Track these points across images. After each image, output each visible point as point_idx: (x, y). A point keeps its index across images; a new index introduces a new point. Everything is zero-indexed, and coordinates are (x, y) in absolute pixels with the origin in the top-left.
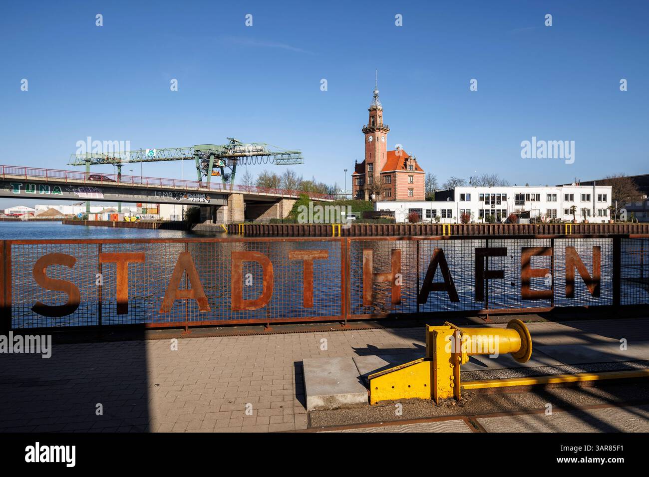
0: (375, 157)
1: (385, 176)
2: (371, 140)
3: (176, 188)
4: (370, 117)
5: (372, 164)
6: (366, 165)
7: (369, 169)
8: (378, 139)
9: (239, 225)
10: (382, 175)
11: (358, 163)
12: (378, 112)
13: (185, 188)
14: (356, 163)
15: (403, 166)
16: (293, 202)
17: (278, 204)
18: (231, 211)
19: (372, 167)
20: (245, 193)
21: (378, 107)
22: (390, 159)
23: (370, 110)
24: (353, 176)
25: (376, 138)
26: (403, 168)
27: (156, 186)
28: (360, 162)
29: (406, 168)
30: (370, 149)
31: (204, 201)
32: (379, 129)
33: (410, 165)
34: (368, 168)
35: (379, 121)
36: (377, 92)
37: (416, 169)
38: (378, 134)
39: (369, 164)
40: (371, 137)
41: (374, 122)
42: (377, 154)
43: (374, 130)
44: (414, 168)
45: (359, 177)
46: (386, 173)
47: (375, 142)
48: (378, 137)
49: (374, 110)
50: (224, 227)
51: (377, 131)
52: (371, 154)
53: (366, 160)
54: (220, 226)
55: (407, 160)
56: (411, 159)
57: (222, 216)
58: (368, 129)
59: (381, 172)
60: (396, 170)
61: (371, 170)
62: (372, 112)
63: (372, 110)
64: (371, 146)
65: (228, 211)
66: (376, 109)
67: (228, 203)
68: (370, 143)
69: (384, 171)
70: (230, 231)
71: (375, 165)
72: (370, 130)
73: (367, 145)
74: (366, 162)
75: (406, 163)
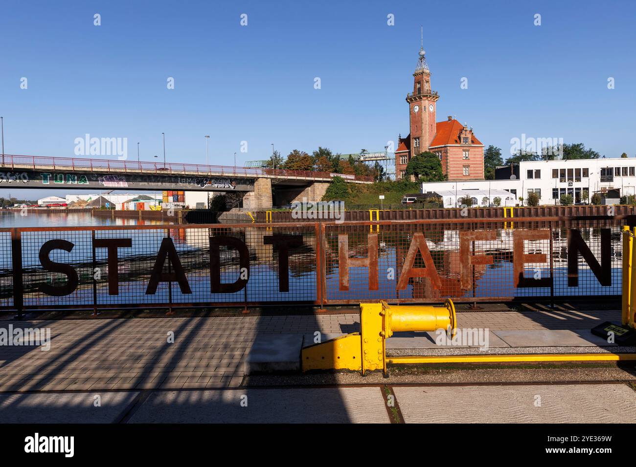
0: (422, 130)
2: (416, 111)
3: (200, 174)
4: (415, 83)
7: (415, 144)
8: (425, 109)
9: (267, 212)
11: (402, 138)
12: (425, 77)
13: (209, 174)
15: (457, 139)
16: (326, 185)
17: (309, 188)
18: (258, 197)
19: (419, 142)
20: (273, 177)
21: (425, 70)
22: (441, 132)
23: (415, 75)
24: (396, 153)
25: (423, 107)
26: (456, 141)
27: (180, 173)
28: (404, 136)
29: (460, 142)
30: (416, 121)
31: (229, 187)
32: (426, 96)
33: (465, 138)
35: (426, 87)
36: (423, 52)
37: (473, 142)
38: (425, 102)
39: (415, 139)
40: (417, 107)
41: (419, 89)
42: (423, 126)
43: (420, 98)
44: (470, 141)
45: (403, 154)
46: (436, 148)
47: (422, 112)
48: (425, 107)
49: (420, 74)
50: (251, 215)
51: (424, 99)
52: (417, 126)
53: (411, 134)
54: (247, 214)
55: (462, 132)
56: (466, 131)
57: (248, 202)
58: (413, 98)
59: (430, 147)
60: (447, 144)
61: (418, 146)
62: (417, 77)
63: (418, 75)
64: (417, 118)
65: (255, 197)
66: (422, 74)
67: (255, 189)
68: (415, 114)
69: (432, 146)
70: (257, 219)
71: (422, 139)
72: (415, 99)
73: (412, 117)
74: (412, 137)
75: (460, 136)
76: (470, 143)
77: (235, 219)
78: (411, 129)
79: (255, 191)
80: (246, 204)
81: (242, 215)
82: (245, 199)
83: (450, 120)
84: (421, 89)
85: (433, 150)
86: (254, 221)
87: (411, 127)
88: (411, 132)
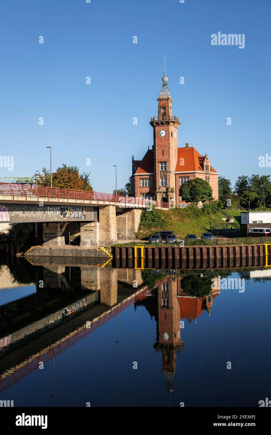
0: (169, 155)
1: (182, 178)
2: (163, 135)
4: (160, 107)
5: (165, 163)
6: (157, 164)
7: (160, 169)
8: (172, 134)
9: (136, 248)
10: (178, 176)
12: (170, 104)
14: (133, 160)
15: (200, 166)
18: (107, 229)
19: (165, 167)
21: (170, 97)
23: (159, 100)
25: (170, 133)
26: (200, 168)
29: (203, 169)
30: (162, 145)
32: (174, 122)
34: (159, 167)
35: (171, 113)
36: (166, 79)
38: (172, 128)
39: (161, 163)
40: (163, 132)
43: (168, 123)
44: (209, 168)
45: (145, 177)
46: (183, 173)
47: (169, 137)
48: (172, 132)
49: (165, 100)
50: (106, 251)
51: (172, 124)
52: (163, 151)
53: (156, 158)
54: (98, 250)
55: (204, 160)
56: (207, 159)
57: (92, 235)
58: (160, 122)
59: (176, 173)
60: (195, 171)
61: (164, 170)
62: (162, 102)
63: (162, 100)
64: (163, 142)
65: (100, 228)
66: (167, 100)
67: (100, 218)
68: (161, 138)
69: (178, 171)
70: (117, 256)
71: (170, 164)
72: (162, 123)
73: (157, 141)
74: (157, 161)
75: (203, 163)
76: (210, 170)
77: (71, 256)
78: (156, 153)
79: (100, 221)
80: (88, 236)
81: (87, 250)
82: (86, 230)
83: (187, 147)
84: (166, 114)
85: (180, 175)
86: (111, 259)
87: (156, 151)
88: (156, 155)
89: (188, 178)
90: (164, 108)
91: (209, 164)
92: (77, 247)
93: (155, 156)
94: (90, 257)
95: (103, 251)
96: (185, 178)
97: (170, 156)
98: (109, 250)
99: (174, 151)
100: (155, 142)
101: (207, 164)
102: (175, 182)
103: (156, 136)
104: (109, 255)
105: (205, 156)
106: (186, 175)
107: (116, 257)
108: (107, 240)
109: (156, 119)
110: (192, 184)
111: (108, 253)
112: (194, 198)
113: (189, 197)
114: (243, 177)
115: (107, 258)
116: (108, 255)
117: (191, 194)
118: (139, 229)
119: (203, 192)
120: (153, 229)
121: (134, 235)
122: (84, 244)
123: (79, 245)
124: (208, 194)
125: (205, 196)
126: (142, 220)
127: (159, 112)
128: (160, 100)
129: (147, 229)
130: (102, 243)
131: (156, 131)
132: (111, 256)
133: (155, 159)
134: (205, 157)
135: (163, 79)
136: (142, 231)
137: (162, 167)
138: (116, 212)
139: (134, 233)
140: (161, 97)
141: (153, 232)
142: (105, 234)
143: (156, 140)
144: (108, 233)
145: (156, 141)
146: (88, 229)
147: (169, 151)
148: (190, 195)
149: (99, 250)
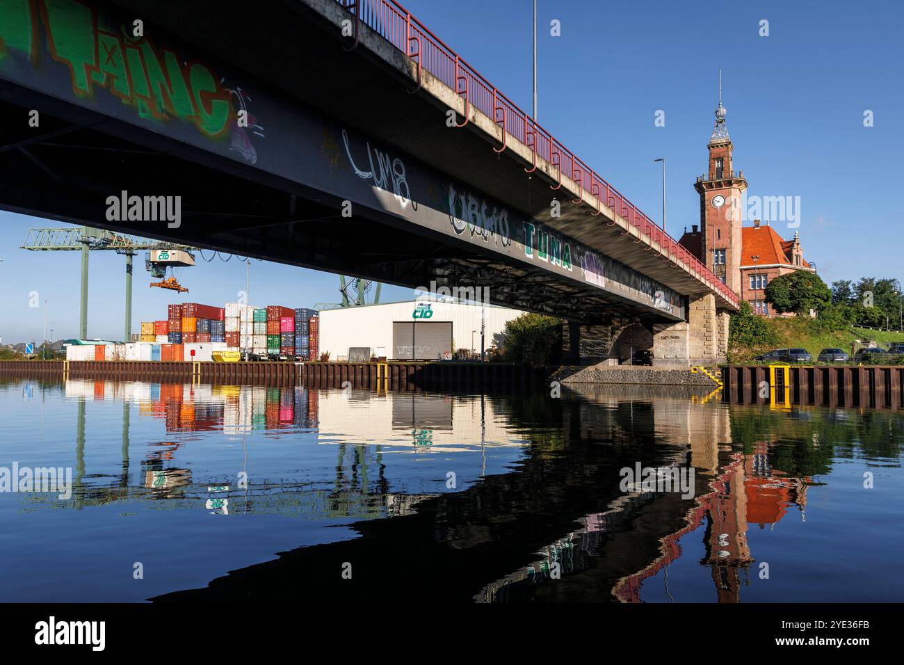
0: (730, 238)
1: (753, 276)
4: (712, 159)
5: (723, 251)
6: (707, 254)
10: (745, 273)
12: (731, 151)
19: (724, 259)
23: (711, 146)
26: (785, 259)
29: (791, 262)
30: (717, 221)
31: (670, 309)
32: (739, 182)
33: (797, 256)
36: (723, 111)
38: (735, 192)
39: (716, 251)
41: (722, 170)
42: (733, 231)
43: (729, 183)
44: (801, 261)
46: (755, 269)
49: (722, 146)
50: (710, 374)
51: (735, 185)
52: (719, 231)
53: (707, 243)
54: (693, 371)
55: (792, 246)
56: (798, 244)
57: (678, 345)
58: (715, 183)
59: (742, 267)
60: (779, 263)
61: (720, 263)
62: (716, 150)
63: (717, 146)
64: (719, 216)
65: (691, 335)
66: (726, 145)
67: (690, 316)
68: (716, 209)
69: (745, 264)
70: (732, 383)
71: (731, 252)
72: (719, 185)
73: (708, 215)
74: (708, 248)
75: (791, 251)
76: (802, 264)
77: (638, 382)
78: (706, 235)
79: (690, 321)
80: (668, 348)
81: (670, 372)
82: (665, 338)
83: (757, 226)
84: (725, 169)
85: (750, 272)
86: (721, 388)
87: (706, 232)
88: (706, 238)
89: (766, 275)
90: (721, 160)
91: (800, 253)
92: (645, 368)
93: (705, 240)
94: (676, 385)
95: (704, 374)
96: (760, 277)
97: (731, 240)
98: (714, 372)
99: (738, 230)
100: (703, 216)
101: (798, 253)
102: (739, 283)
103: (706, 206)
104: (717, 380)
105: (795, 239)
106: (761, 271)
107: (731, 385)
108: (706, 356)
109: (706, 178)
110: (791, 281)
111: (715, 377)
112: (799, 303)
113: (788, 302)
114: (842, 282)
115: (713, 386)
116: (715, 382)
117: (792, 297)
118: (730, 347)
119: (816, 294)
120: (756, 348)
121: (722, 357)
122: (661, 362)
123: (651, 365)
124: (825, 298)
125: (820, 299)
126: (733, 333)
127: (710, 167)
128: (713, 147)
129: (745, 347)
130: (695, 361)
131: (706, 199)
132: (721, 384)
133: (705, 245)
134: (795, 241)
135: (716, 112)
136: (735, 351)
137: (717, 258)
138: (717, 309)
139: (724, 352)
140: (714, 141)
141: (757, 352)
142: (701, 344)
143: (706, 212)
144: (707, 343)
145: (706, 215)
146: (670, 335)
147: (731, 231)
148: (790, 299)
149: (696, 372)
